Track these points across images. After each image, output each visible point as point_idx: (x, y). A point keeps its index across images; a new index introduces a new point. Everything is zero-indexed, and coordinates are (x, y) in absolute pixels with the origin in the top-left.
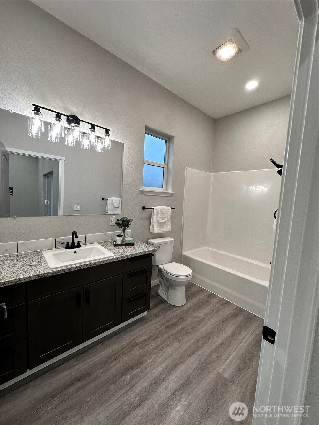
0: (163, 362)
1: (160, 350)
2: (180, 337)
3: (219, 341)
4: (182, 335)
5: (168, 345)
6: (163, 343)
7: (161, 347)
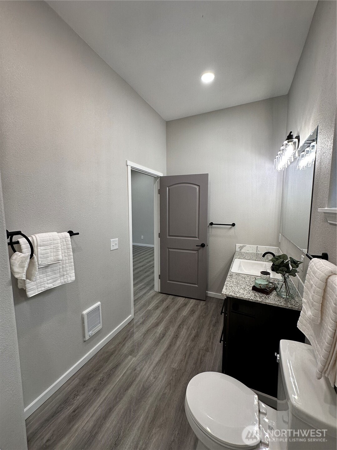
0: (179, 347)
1: (185, 354)
2: (174, 375)
3: (130, 391)
4: (174, 379)
5: (182, 361)
6: (187, 361)
7: (187, 357)
